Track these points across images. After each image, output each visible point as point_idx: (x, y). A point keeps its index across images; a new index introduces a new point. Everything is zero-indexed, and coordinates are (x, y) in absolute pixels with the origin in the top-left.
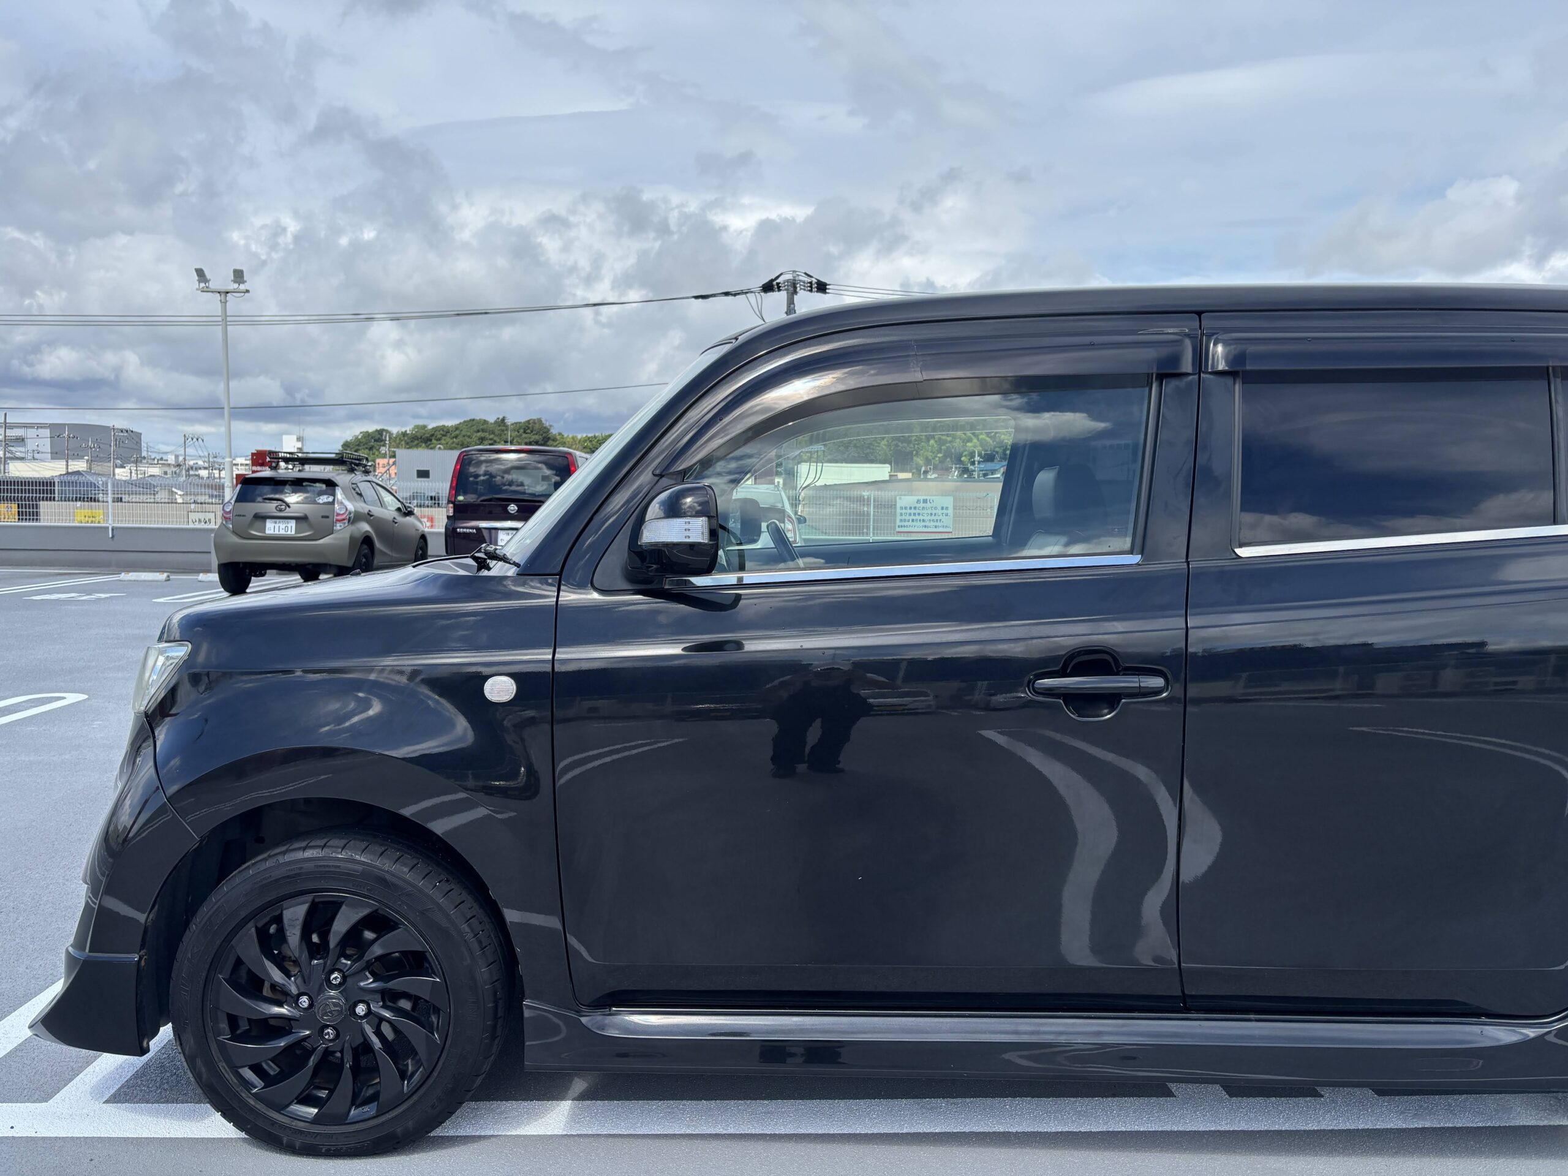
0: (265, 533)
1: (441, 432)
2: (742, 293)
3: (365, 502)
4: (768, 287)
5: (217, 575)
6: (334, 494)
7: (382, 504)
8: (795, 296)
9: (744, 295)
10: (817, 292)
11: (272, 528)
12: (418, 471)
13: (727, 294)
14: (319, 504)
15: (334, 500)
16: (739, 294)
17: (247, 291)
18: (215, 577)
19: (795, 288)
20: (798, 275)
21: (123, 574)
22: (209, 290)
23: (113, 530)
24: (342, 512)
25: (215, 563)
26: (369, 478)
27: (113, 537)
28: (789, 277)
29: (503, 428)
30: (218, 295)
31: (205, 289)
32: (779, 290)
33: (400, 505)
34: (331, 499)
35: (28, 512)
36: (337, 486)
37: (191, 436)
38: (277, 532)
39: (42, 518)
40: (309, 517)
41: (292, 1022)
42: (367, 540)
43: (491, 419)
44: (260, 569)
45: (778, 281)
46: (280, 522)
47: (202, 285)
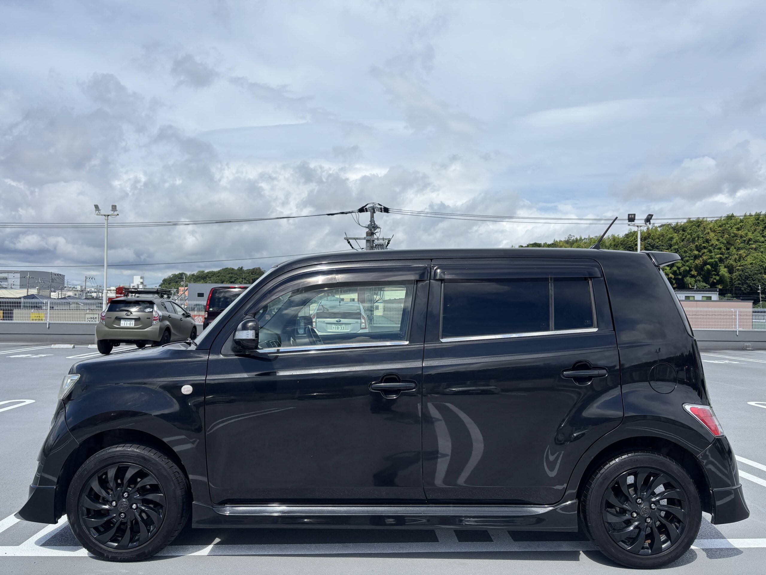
0: (120, 325)
1: (211, 274)
2: (350, 212)
3: (167, 311)
4: (361, 210)
5: (97, 345)
6: (153, 308)
7: (175, 312)
8: (374, 214)
9: (350, 214)
10: (384, 212)
11: (123, 323)
12: (198, 293)
13: (343, 213)
14: (146, 312)
15: (153, 310)
16: (348, 213)
17: (118, 215)
18: (95, 346)
19: (374, 210)
20: (375, 205)
21: (53, 345)
22: (100, 214)
23: (49, 324)
24: (156, 316)
25: (96, 340)
26: (169, 300)
27: (49, 327)
28: (371, 205)
29: (241, 272)
30: (104, 216)
31: (98, 214)
32: (367, 211)
33: (184, 312)
34: (151, 310)
35: (8, 315)
36: (155, 304)
37: (89, 277)
38: (126, 325)
39: (14, 319)
40: (141, 318)
41: (109, 511)
42: (168, 329)
43: (236, 268)
44: (117, 343)
45: (366, 207)
46: (127, 321)
47: (97, 212)
